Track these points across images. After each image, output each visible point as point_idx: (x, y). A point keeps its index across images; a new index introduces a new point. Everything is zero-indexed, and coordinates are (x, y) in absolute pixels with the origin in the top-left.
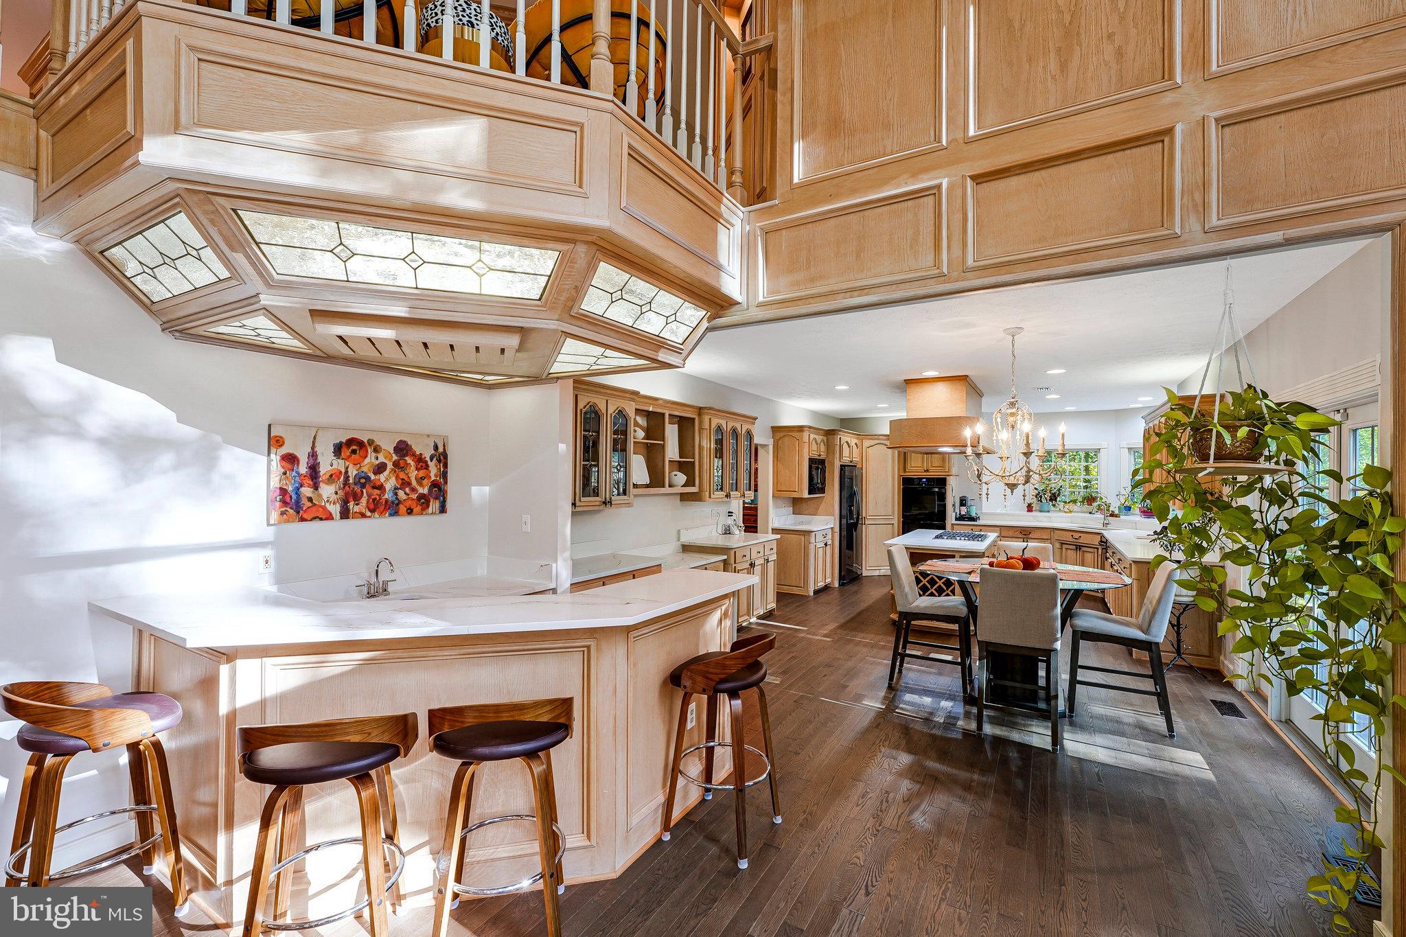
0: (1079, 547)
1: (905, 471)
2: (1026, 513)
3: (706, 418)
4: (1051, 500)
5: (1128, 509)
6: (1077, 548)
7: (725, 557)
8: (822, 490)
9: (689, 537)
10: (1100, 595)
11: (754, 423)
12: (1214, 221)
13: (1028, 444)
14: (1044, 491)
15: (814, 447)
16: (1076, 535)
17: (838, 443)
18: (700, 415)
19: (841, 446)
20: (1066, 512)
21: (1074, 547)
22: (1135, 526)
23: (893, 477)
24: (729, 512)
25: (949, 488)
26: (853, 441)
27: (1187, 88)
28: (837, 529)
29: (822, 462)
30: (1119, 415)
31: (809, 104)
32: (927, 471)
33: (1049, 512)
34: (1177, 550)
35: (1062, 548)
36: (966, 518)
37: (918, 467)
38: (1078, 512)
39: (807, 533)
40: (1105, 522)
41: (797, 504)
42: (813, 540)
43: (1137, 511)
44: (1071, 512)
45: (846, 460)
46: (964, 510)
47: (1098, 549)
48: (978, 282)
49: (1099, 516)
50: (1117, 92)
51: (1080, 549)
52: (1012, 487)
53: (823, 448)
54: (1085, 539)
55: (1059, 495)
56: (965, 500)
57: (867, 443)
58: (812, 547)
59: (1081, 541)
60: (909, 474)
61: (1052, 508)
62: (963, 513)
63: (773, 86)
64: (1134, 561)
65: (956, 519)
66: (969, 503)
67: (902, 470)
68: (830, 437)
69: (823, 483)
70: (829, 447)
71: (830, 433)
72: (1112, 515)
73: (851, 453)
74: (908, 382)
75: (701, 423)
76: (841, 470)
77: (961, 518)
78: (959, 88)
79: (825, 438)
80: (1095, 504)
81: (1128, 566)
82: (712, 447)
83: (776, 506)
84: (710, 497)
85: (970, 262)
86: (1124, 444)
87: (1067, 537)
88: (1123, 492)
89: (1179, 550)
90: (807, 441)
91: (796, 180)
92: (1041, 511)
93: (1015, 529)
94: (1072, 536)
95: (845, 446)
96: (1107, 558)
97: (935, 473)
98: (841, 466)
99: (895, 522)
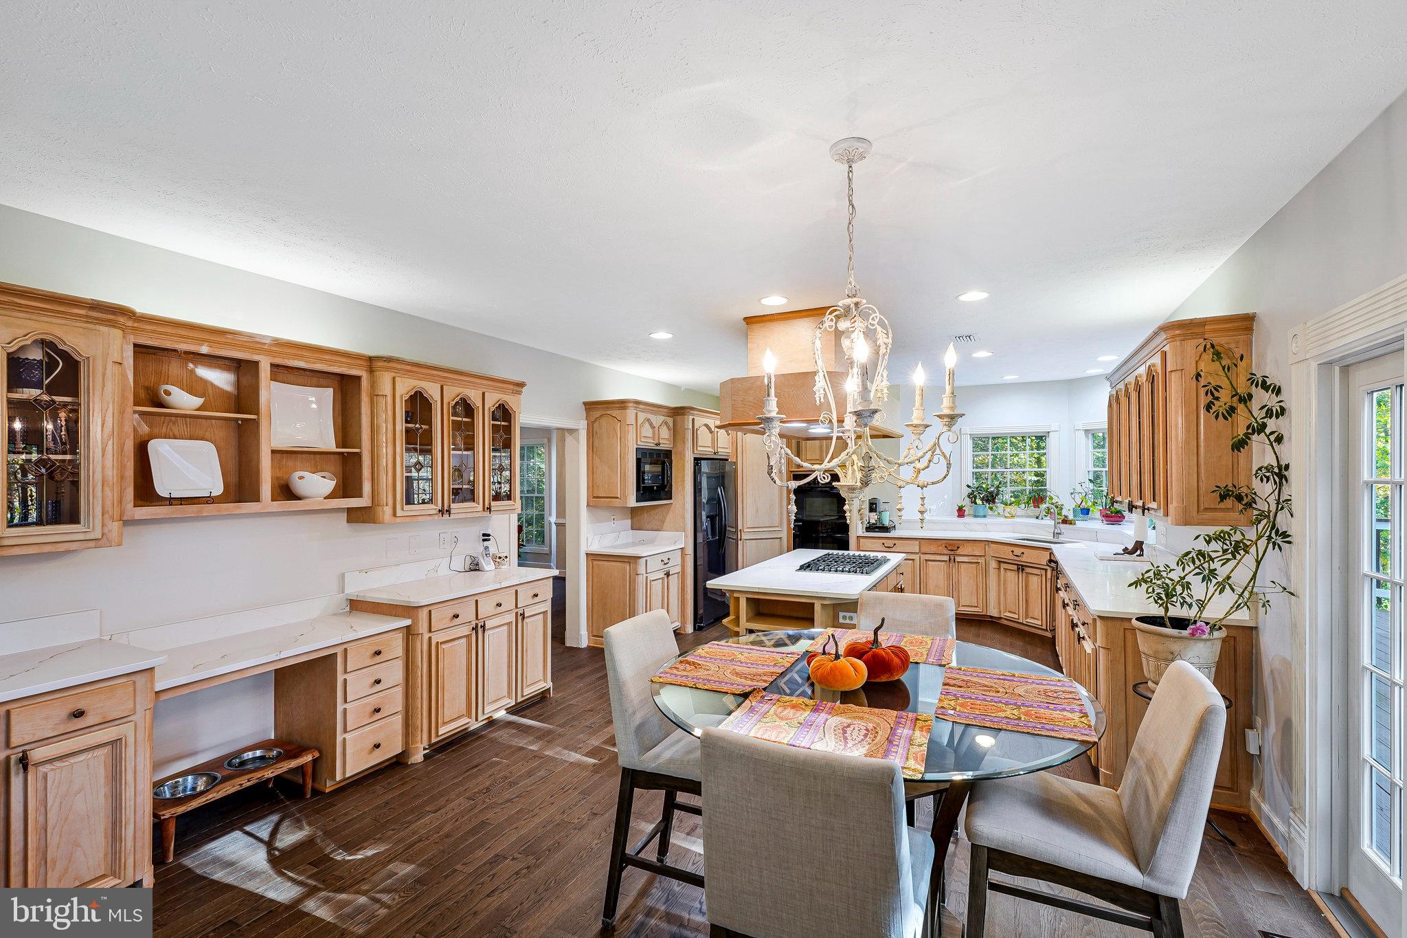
0: (1021, 568)
1: (797, 466)
2: (957, 519)
3: (384, 377)
4: (988, 501)
5: (1086, 512)
6: (1018, 569)
7: (408, 622)
8: (668, 495)
9: (359, 587)
10: (1049, 635)
11: (519, 393)
14: (979, 488)
15: (648, 432)
16: (1018, 551)
17: (691, 427)
18: (371, 371)
19: (694, 432)
20: (1006, 517)
21: (1015, 567)
22: (1095, 537)
24: (484, 535)
28: (690, 550)
29: (662, 454)
30: (1073, 387)
33: (985, 516)
34: (1178, 604)
35: (999, 569)
36: (877, 527)
38: (1021, 516)
39: (634, 559)
40: (1056, 531)
41: (636, 516)
42: (642, 569)
43: (1098, 515)
44: (1013, 516)
45: (703, 450)
46: (873, 518)
47: (1046, 570)
49: (1049, 522)
51: (1023, 570)
53: (663, 433)
54: (1029, 557)
55: (997, 494)
56: (876, 504)
58: (641, 580)
59: (1024, 559)
60: (801, 470)
61: (990, 512)
62: (873, 521)
64: (1099, 617)
65: (863, 530)
66: (881, 507)
68: (679, 418)
69: (668, 485)
70: (676, 432)
71: (677, 413)
72: (1065, 521)
73: (714, 440)
74: (750, 321)
75: (373, 384)
76: (696, 464)
77: (871, 528)
79: (670, 421)
80: (1043, 506)
81: (1090, 621)
82: (398, 428)
83: (595, 519)
84: (394, 514)
86: (1080, 425)
87: (1006, 553)
88: (1079, 489)
89: (1182, 605)
90: (634, 423)
92: (975, 516)
93: (939, 543)
94: (1013, 551)
95: (702, 430)
96: (1058, 590)
98: (695, 459)
99: (784, 535)
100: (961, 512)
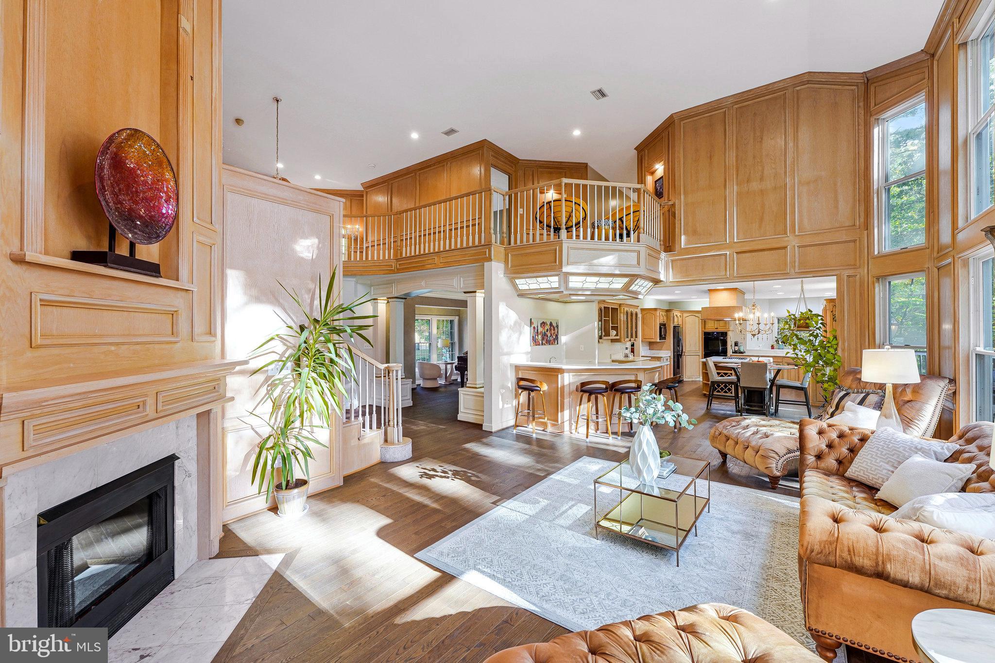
1: (705, 329)
2: (771, 350)
3: (622, 308)
4: (784, 343)
8: (665, 338)
9: (615, 357)
11: (637, 309)
12: (797, 270)
13: (759, 320)
15: (662, 318)
17: (672, 316)
18: (620, 307)
23: (699, 333)
24: (626, 347)
25: (728, 337)
26: (679, 314)
27: (791, 237)
28: (672, 357)
29: (664, 325)
31: (686, 224)
32: (717, 329)
33: (783, 349)
36: (738, 352)
37: (711, 327)
39: (659, 358)
41: (651, 345)
45: (676, 324)
46: (737, 348)
48: (737, 281)
50: (774, 235)
52: (754, 335)
53: (665, 318)
56: (737, 344)
57: (685, 315)
60: (707, 330)
62: (736, 350)
63: (675, 217)
65: (733, 353)
66: (739, 345)
67: (703, 328)
68: (668, 313)
69: (665, 335)
70: (668, 317)
71: (668, 311)
73: (678, 320)
74: (710, 291)
75: (620, 310)
76: (674, 328)
77: (735, 352)
78: (732, 224)
79: (666, 314)
82: (624, 320)
83: (643, 346)
84: (622, 341)
85: (735, 275)
90: (659, 315)
91: (682, 247)
92: (779, 349)
95: (676, 317)
97: (720, 330)
98: (674, 326)
99: (700, 354)
100: (773, 347)
